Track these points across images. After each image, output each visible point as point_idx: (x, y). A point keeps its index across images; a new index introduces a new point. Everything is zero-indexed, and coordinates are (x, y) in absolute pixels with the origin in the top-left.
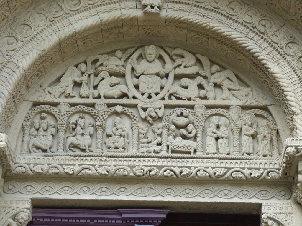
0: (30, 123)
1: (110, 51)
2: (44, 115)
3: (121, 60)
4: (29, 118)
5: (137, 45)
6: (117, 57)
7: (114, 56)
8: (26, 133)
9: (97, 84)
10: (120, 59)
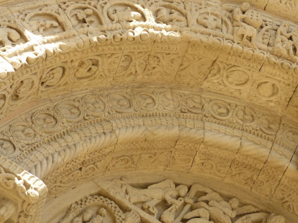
0: (81, 209)
1: (226, 193)
2: (104, 211)
3: (234, 211)
4: (83, 203)
5: (262, 207)
6: (231, 204)
7: (228, 202)
8: (68, 216)
9: (188, 218)
10: (233, 209)
